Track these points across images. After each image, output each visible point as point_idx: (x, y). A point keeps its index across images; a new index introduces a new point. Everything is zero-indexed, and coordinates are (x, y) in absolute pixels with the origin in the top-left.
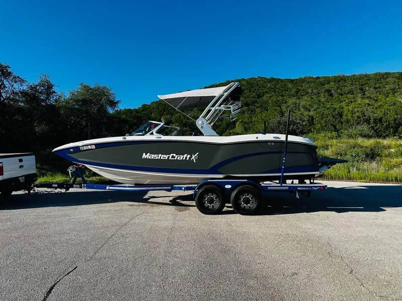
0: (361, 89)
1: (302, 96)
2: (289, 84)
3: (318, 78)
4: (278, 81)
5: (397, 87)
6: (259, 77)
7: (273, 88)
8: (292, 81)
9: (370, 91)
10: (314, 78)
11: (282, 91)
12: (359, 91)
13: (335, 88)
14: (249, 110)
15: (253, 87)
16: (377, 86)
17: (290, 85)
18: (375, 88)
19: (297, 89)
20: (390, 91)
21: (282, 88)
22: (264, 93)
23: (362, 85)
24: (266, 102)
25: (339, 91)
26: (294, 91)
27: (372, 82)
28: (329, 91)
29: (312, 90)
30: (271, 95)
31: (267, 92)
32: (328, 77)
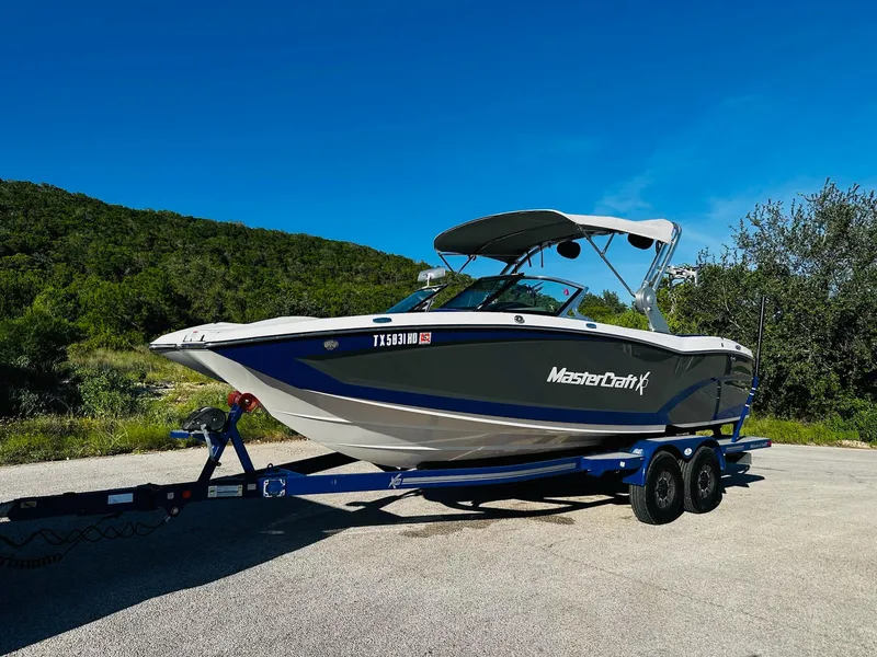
0: (281, 260)
1: (164, 251)
2: (130, 220)
3: (191, 219)
4: (98, 204)
5: (337, 267)
6: (46, 186)
7: (88, 221)
8: (134, 214)
9: (295, 266)
10: (182, 218)
11: (114, 232)
12: (275, 261)
13: (231, 247)
14: (32, 263)
15: (31, 205)
16: (305, 257)
17: (131, 223)
18: (304, 262)
19: (150, 234)
20: (327, 272)
21: (113, 224)
22: (67, 227)
23: (279, 252)
24: (79, 252)
25: (238, 255)
26: (142, 237)
27: (295, 251)
28: (218, 251)
29: (185, 244)
30: (88, 236)
31: (75, 227)
32: (214, 223)
